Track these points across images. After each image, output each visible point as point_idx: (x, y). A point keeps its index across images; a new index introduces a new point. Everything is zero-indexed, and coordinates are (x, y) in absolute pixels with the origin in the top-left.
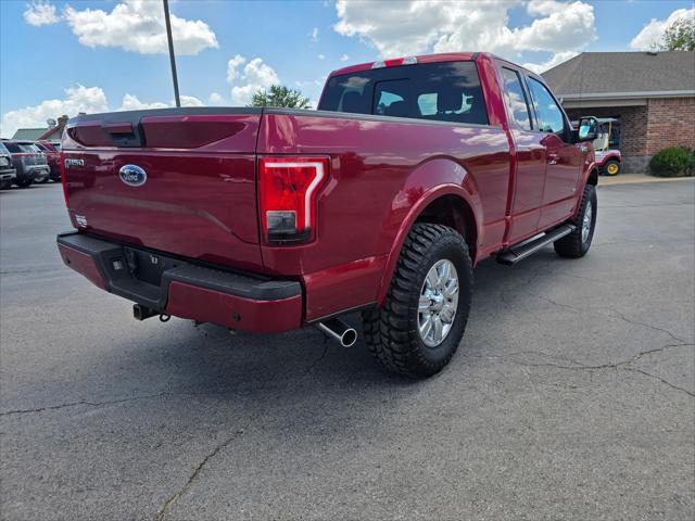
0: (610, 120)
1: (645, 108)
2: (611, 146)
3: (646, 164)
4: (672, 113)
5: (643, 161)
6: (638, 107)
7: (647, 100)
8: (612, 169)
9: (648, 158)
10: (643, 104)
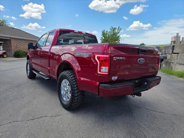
0: (2, 42)
1: (10, 40)
2: (3, 50)
3: (13, 55)
4: (16, 42)
5: (12, 54)
6: (8, 40)
7: (11, 38)
8: (5, 56)
9: (13, 53)
10: (10, 39)
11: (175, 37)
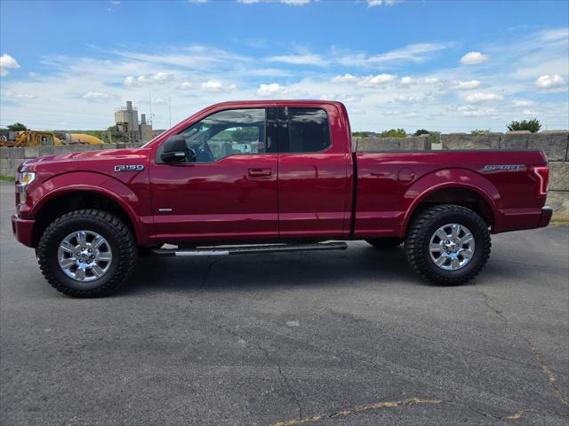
11: (123, 111)
